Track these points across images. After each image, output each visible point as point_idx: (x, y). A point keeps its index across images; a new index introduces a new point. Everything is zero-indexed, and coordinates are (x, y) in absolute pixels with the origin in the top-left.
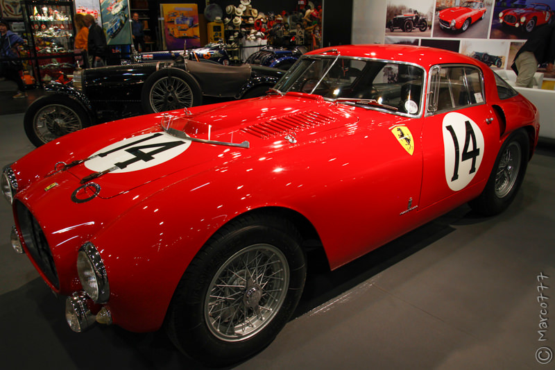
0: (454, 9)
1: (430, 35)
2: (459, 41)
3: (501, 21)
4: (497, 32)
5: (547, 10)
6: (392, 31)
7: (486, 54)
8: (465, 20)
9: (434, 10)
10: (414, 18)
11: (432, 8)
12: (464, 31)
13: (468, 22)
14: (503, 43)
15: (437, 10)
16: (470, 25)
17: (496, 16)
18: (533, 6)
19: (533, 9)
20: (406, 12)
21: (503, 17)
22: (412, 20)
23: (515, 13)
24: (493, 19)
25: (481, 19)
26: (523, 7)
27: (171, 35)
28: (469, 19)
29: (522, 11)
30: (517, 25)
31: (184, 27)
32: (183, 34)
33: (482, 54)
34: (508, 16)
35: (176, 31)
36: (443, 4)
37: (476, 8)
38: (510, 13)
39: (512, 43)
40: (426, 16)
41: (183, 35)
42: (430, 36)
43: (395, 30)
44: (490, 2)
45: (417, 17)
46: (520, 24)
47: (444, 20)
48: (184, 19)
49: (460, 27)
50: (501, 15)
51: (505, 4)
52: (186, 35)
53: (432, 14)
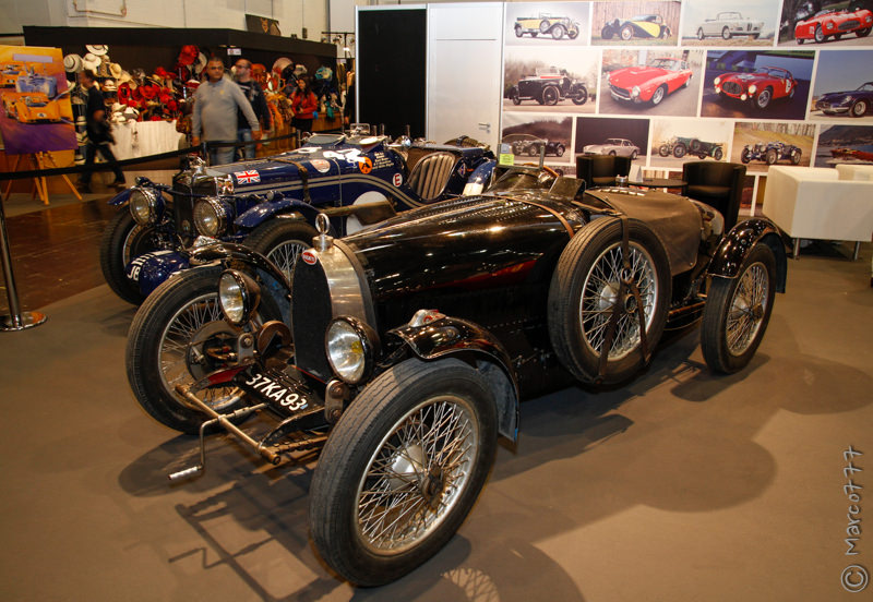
0: (637, 69)
1: (594, 110)
2: (647, 121)
3: (718, 90)
4: (713, 107)
5: (787, 78)
6: (518, 104)
7: (696, 141)
8: (656, 88)
9: (600, 71)
10: (561, 82)
11: (596, 66)
12: (656, 105)
13: (662, 91)
14: (723, 124)
15: (605, 70)
16: (667, 96)
17: (709, 83)
18: (766, 71)
19: (766, 75)
20: (544, 72)
21: (722, 85)
22: (558, 86)
23: (740, 80)
24: (705, 87)
25: (684, 86)
26: (751, 71)
27: (11, 117)
28: (664, 86)
29: (750, 77)
30: (744, 97)
31: (38, 99)
32: (38, 114)
33: (688, 140)
34: (730, 84)
35: (21, 108)
36: (615, 62)
37: (675, 69)
38: (732, 79)
39: (737, 124)
40: (585, 79)
41: (38, 116)
42: (594, 113)
43: (523, 102)
44: (698, 62)
45: (567, 82)
46: (748, 96)
47: (618, 86)
48: (36, 79)
49: (647, 99)
50: (717, 81)
51: (723, 65)
52: (45, 116)
53: (595, 76)
